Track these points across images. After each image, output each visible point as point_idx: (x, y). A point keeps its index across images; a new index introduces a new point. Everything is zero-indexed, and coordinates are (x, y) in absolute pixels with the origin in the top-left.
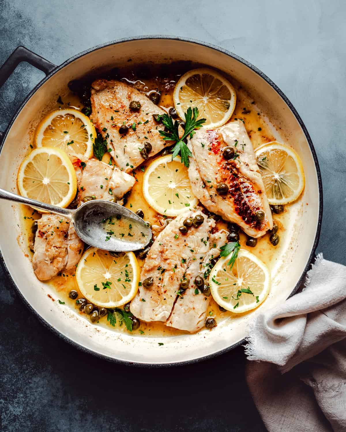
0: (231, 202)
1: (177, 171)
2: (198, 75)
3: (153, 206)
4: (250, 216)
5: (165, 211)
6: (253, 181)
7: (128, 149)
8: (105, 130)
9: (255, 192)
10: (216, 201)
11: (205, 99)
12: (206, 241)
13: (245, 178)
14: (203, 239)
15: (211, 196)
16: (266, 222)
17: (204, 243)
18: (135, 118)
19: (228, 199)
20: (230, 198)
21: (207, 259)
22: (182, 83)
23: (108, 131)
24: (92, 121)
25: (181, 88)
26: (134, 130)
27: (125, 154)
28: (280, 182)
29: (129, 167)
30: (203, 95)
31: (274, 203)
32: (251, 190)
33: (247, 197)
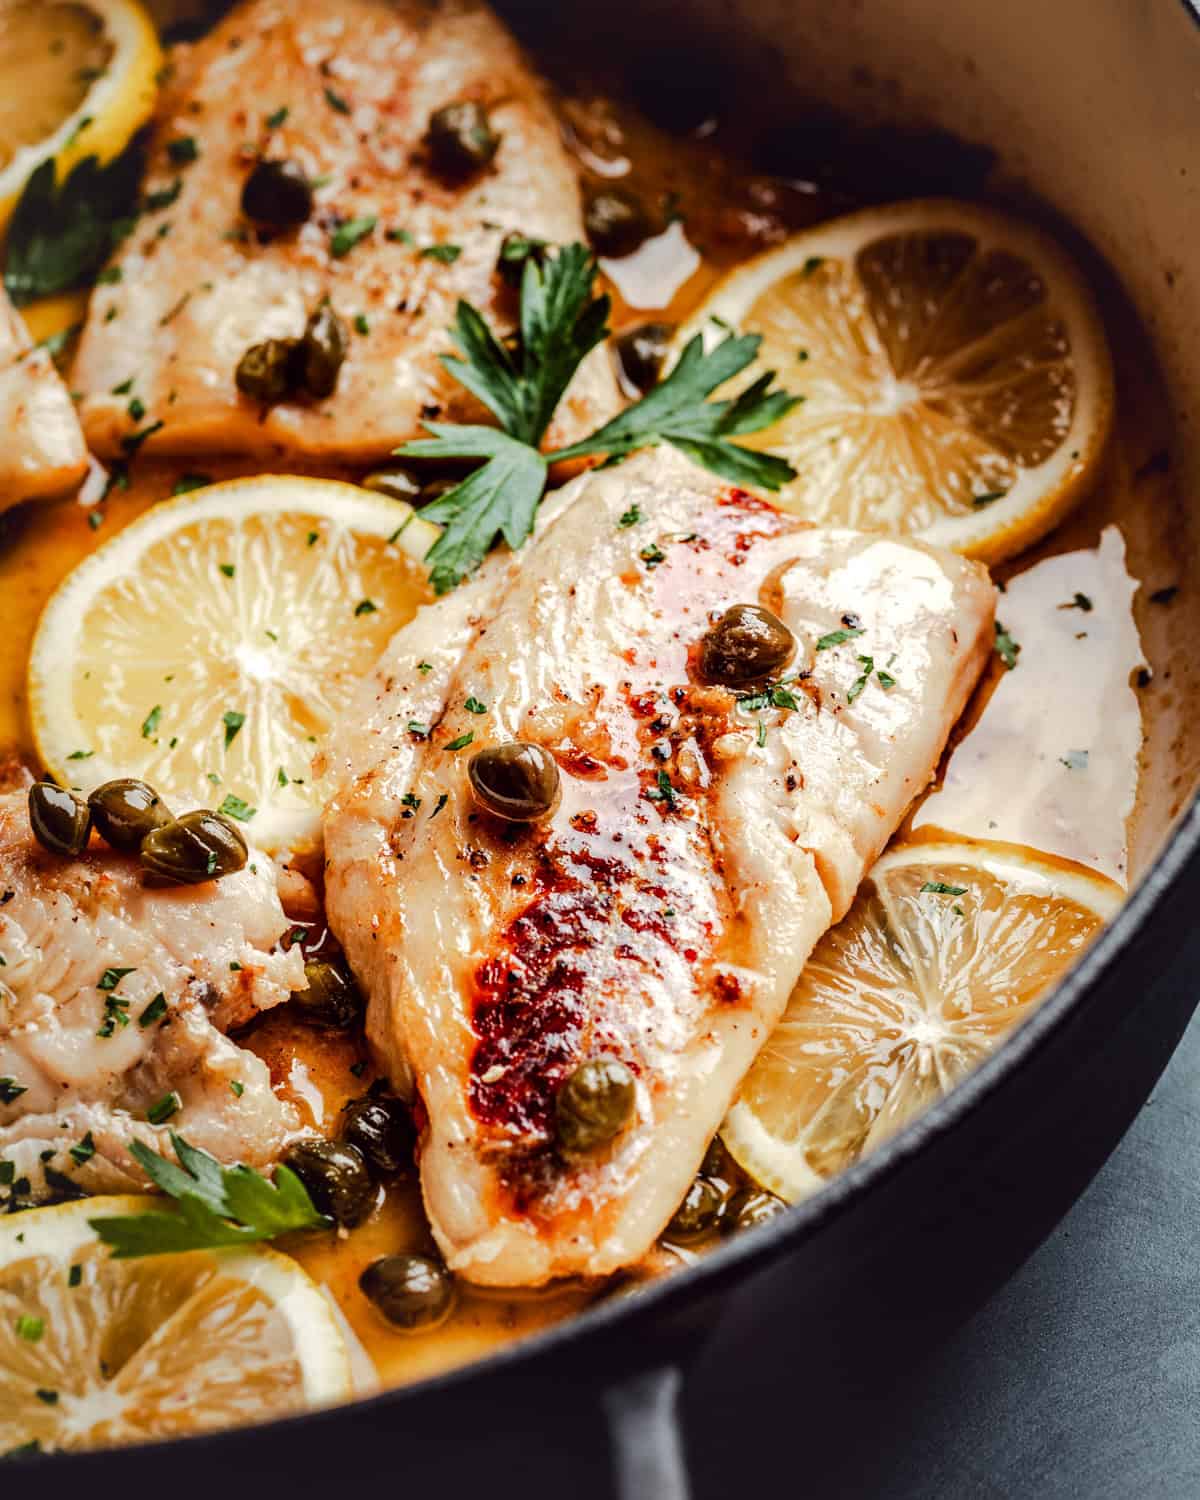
0: (495, 905)
1: (365, 607)
2: (968, 244)
3: (40, 685)
4: (537, 1080)
5: (77, 756)
6: (743, 896)
7: (203, 311)
8: (184, 154)
9: (696, 965)
10: (416, 850)
11: (895, 395)
12: (132, 1015)
13: (712, 850)
14: (122, 973)
15: (411, 800)
16: (607, 1188)
17: (102, 1010)
18: (404, 199)
19: (499, 879)
20: (517, 883)
21: (36, 1135)
22: (840, 244)
23: (195, 178)
24: (164, 76)
25: (813, 265)
26: (339, 251)
27: (169, 329)
28: (924, 1070)
29: (122, 403)
30: (903, 369)
31: (766, 1173)
32: (686, 931)
33: (624, 951)
